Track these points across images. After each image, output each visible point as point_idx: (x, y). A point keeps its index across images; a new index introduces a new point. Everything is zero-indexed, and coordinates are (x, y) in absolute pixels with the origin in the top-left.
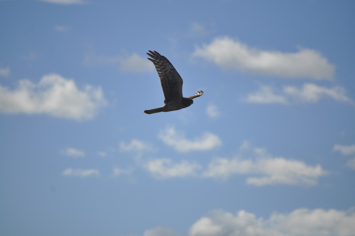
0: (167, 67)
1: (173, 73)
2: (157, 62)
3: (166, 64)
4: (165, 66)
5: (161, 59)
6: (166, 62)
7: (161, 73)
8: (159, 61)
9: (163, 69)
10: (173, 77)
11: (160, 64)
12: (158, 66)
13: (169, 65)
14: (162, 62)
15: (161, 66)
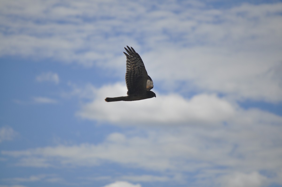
0: (138, 63)
1: (141, 69)
2: (131, 57)
3: (138, 61)
4: (136, 62)
5: (135, 56)
6: (139, 59)
7: (130, 66)
8: (132, 57)
9: (133, 64)
10: (139, 72)
11: (132, 59)
12: (129, 61)
13: (141, 63)
14: (135, 58)
15: (132, 61)
